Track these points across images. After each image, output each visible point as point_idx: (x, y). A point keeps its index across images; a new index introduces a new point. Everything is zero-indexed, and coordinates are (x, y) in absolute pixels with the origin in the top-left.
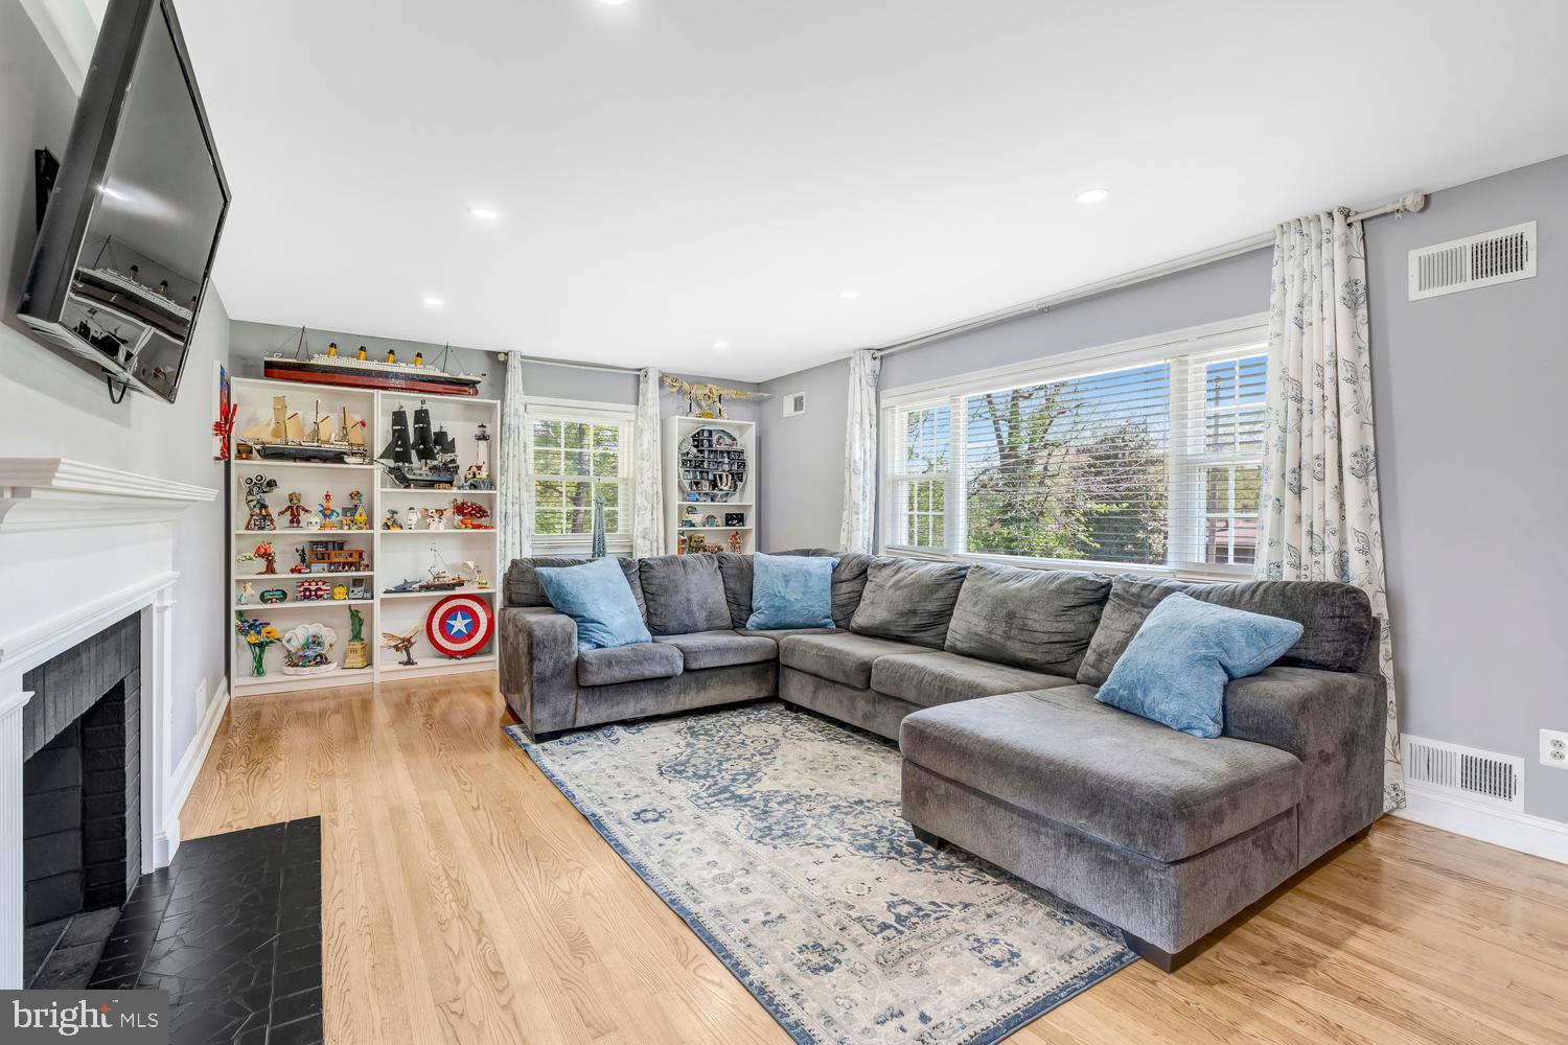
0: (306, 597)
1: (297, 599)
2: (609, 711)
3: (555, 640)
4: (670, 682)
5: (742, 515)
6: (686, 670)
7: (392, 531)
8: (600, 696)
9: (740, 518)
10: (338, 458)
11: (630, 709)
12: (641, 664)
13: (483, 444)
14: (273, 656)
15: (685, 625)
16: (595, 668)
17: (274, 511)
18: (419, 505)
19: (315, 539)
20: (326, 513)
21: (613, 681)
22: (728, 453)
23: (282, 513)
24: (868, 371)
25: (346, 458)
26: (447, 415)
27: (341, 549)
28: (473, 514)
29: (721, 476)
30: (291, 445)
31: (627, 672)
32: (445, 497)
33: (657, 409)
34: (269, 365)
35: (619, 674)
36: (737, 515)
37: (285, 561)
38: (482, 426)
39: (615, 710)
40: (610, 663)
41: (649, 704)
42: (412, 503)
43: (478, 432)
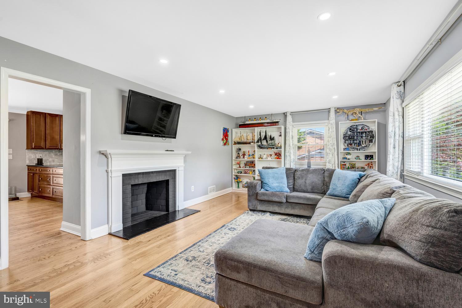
0: (245, 173)
1: (244, 174)
2: (265, 208)
3: (252, 186)
4: (283, 204)
5: (373, 155)
6: (287, 202)
7: (260, 159)
8: (263, 203)
9: (371, 157)
10: (249, 143)
11: (271, 209)
12: (272, 197)
13: (280, 137)
14: (241, 185)
15: (303, 190)
16: (260, 195)
17: (240, 155)
18: (266, 153)
19: (247, 161)
20: (249, 155)
21: (265, 200)
22: (366, 132)
23: (242, 155)
24: (396, 92)
25: (251, 143)
26: (272, 131)
27: (253, 163)
28: (278, 155)
29: (363, 141)
30: (242, 141)
31: (268, 198)
32: (272, 151)
33: (334, 121)
34: (240, 125)
35: (265, 198)
36: (370, 156)
37: (242, 165)
38: (281, 133)
39: (267, 208)
40: (264, 195)
41: (277, 209)
42: (265, 153)
43: (280, 134)
